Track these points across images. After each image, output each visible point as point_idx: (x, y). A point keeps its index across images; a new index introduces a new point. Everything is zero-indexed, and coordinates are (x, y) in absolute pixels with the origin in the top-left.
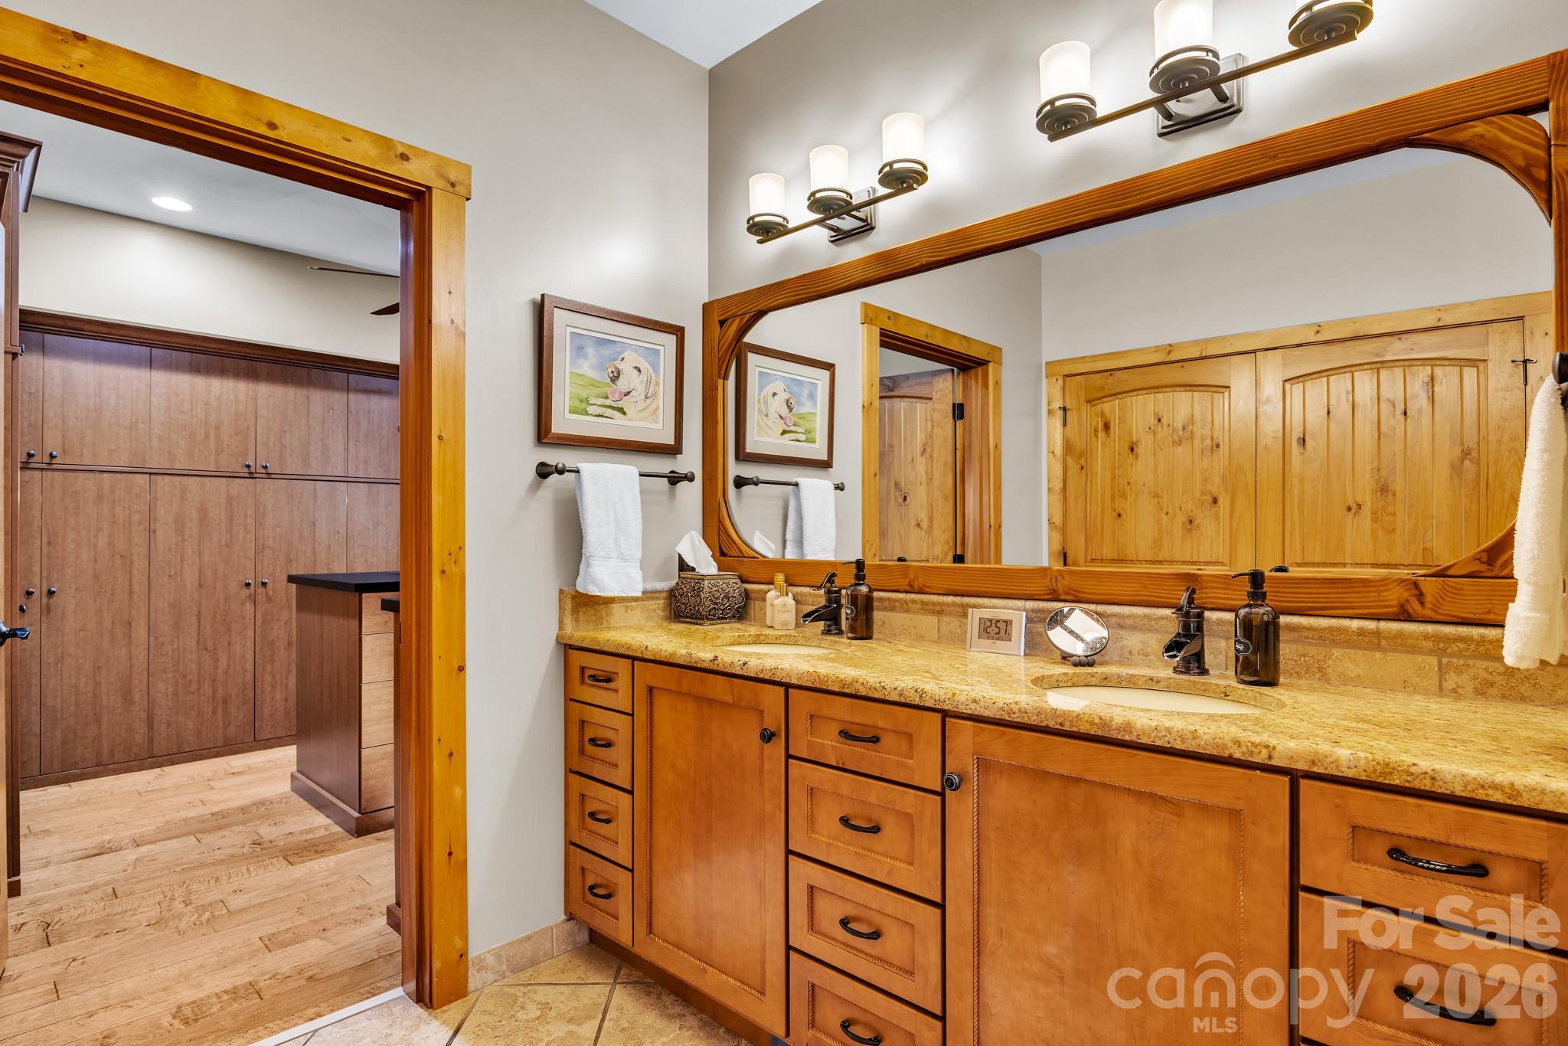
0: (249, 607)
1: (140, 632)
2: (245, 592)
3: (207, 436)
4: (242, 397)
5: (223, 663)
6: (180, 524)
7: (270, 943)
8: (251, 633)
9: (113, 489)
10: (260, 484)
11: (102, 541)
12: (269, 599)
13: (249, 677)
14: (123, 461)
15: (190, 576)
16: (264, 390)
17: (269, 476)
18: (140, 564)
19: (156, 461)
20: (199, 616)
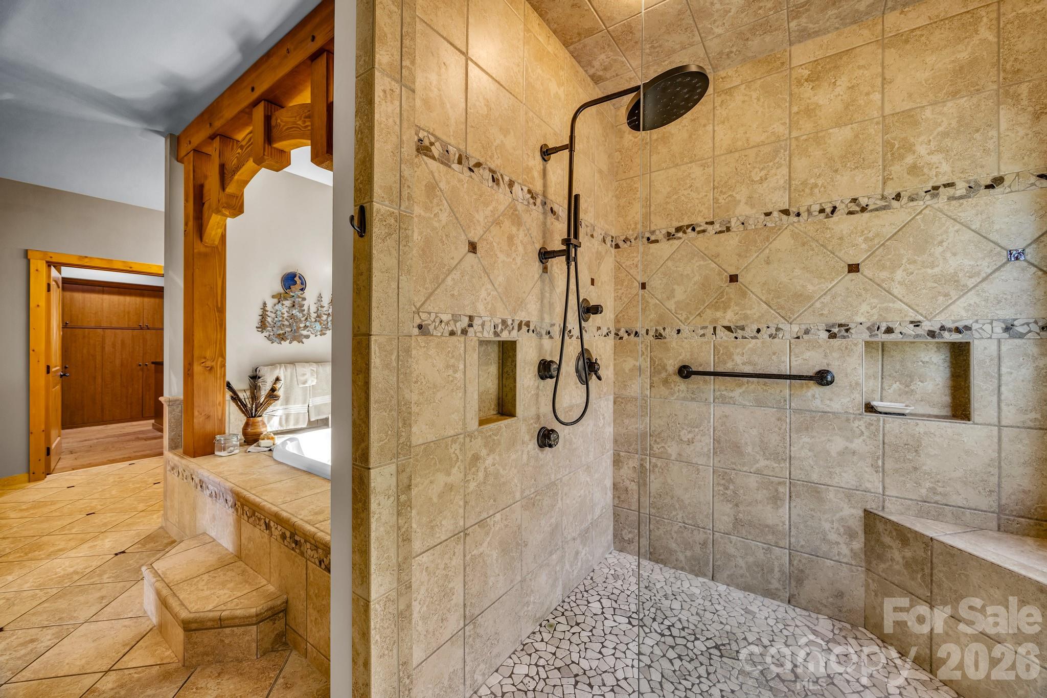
0: (141, 373)
1: (99, 380)
2: (139, 367)
3: (124, 316)
4: (138, 302)
5: (130, 391)
6: (114, 346)
7: (134, 452)
8: (141, 381)
9: (89, 334)
10: (144, 332)
11: (85, 351)
12: (148, 370)
13: (141, 396)
14: (93, 325)
15: (118, 362)
16: (146, 300)
17: (148, 329)
18: (99, 358)
19: (104, 325)
20: (121, 375)
